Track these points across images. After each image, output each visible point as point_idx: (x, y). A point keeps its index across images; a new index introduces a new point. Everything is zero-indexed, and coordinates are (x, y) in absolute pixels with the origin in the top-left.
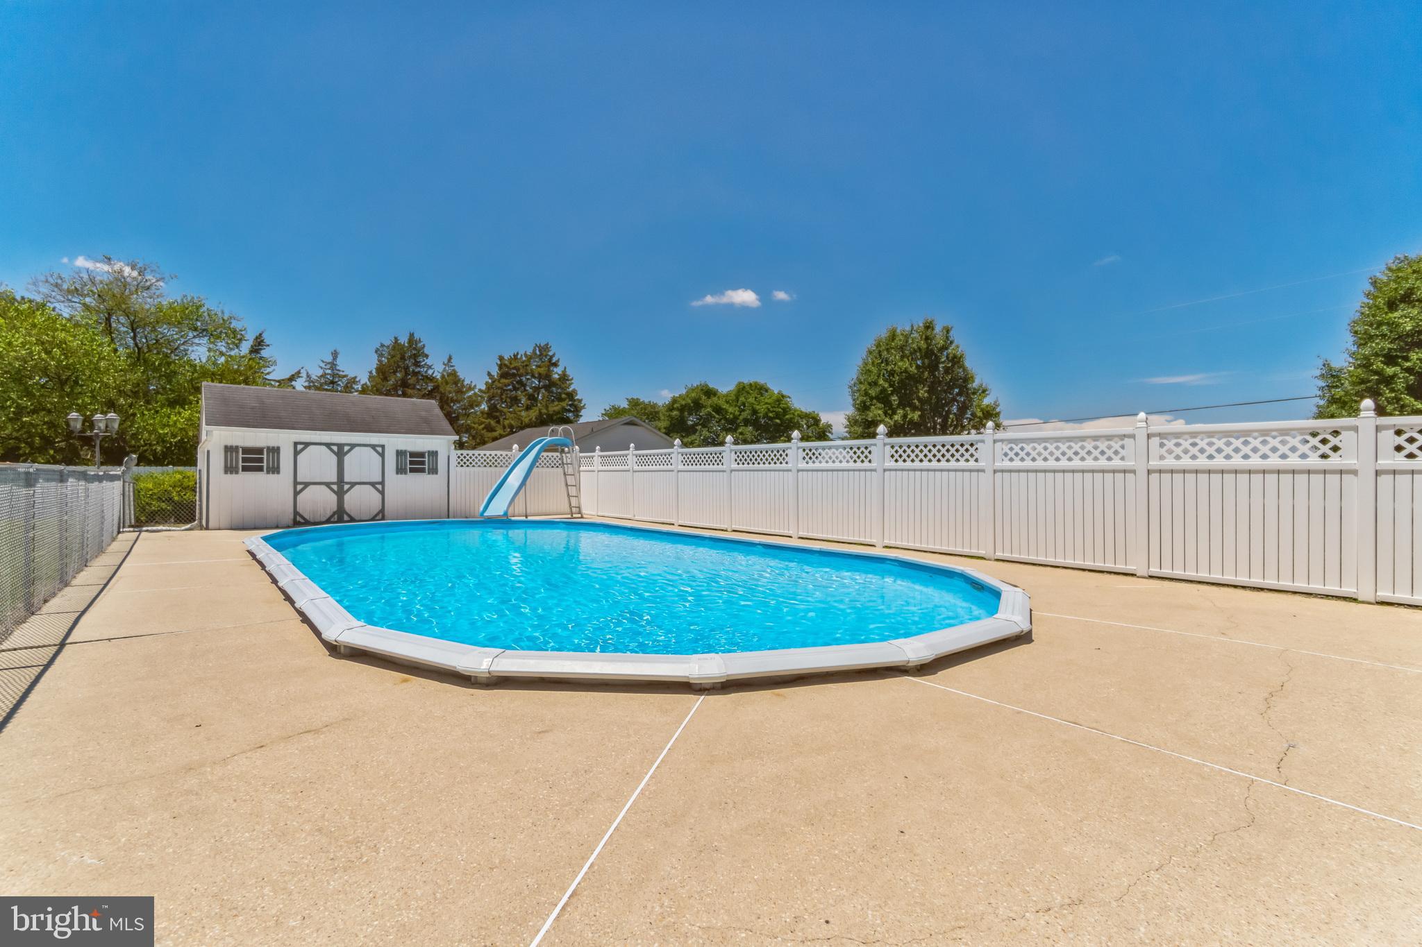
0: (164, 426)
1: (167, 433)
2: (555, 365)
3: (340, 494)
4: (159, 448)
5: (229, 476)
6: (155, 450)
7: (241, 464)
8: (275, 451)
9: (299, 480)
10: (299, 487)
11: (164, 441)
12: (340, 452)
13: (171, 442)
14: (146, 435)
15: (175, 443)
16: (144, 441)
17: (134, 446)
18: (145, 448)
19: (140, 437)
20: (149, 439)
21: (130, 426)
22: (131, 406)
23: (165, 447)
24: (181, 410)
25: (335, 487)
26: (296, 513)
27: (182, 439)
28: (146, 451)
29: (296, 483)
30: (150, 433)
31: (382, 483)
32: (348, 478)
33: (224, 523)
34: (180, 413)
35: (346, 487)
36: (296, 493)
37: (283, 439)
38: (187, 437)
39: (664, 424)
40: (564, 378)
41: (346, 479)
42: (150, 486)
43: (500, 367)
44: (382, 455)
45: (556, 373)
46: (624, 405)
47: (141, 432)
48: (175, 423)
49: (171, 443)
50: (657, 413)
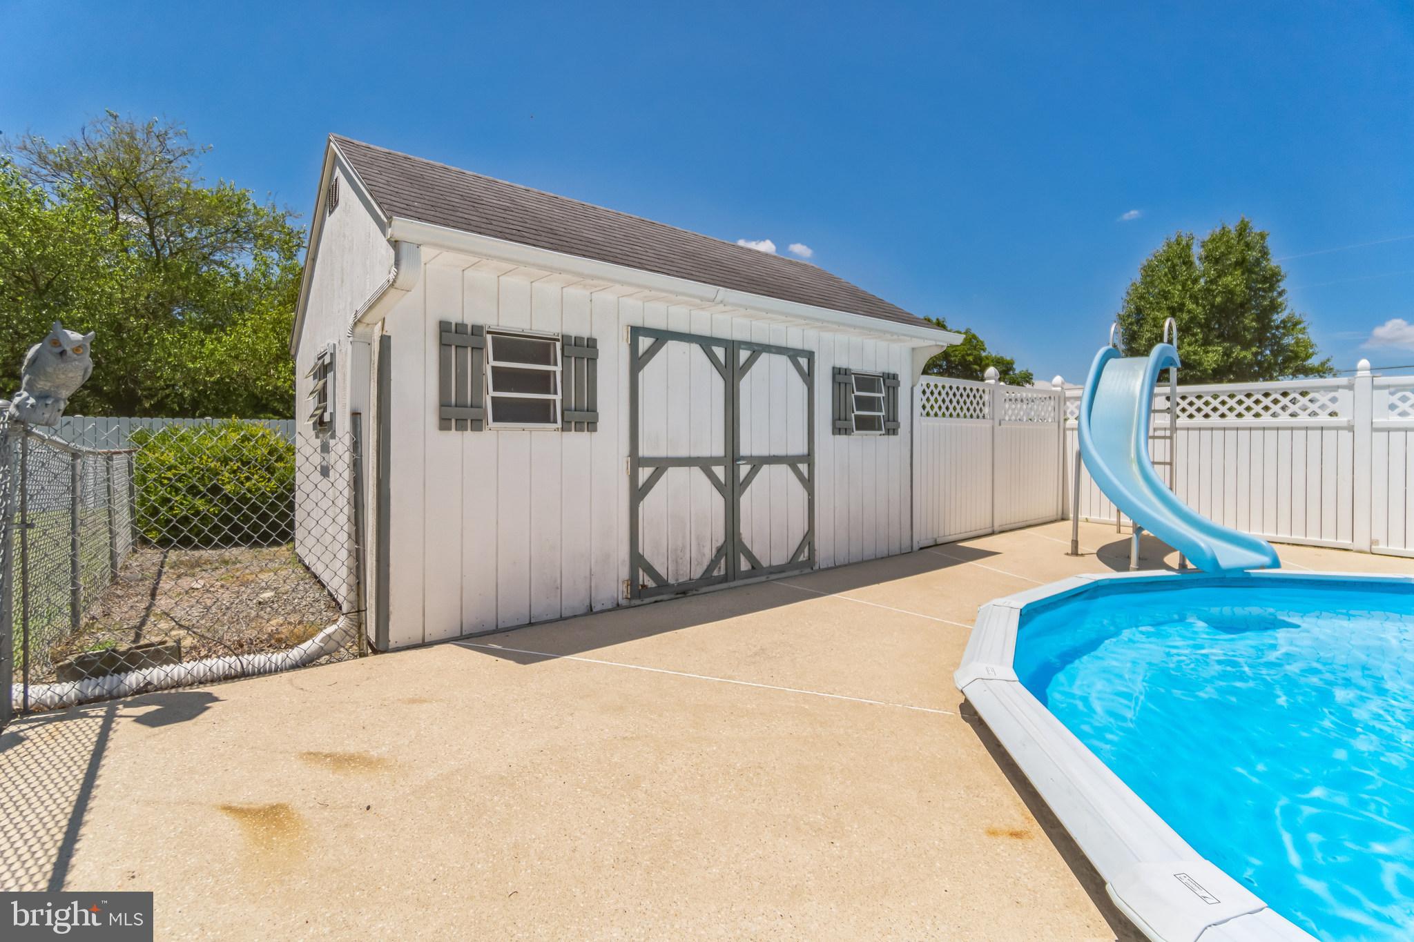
0: (194, 360)
1: (200, 368)
3: (732, 490)
4: (187, 393)
5: (453, 436)
6: (182, 394)
7: (489, 395)
8: (583, 352)
9: (644, 451)
10: (644, 474)
11: (194, 381)
12: (731, 366)
13: (205, 381)
14: (167, 371)
15: (214, 383)
16: (165, 381)
17: (150, 389)
18: (167, 391)
19: (159, 374)
20: (173, 378)
21: (145, 360)
22: (147, 328)
23: (197, 391)
24: (222, 334)
25: (719, 471)
26: (637, 560)
27: (222, 379)
28: (167, 396)
29: (636, 461)
30: (174, 369)
31: (809, 458)
32: (746, 447)
33: (440, 621)
34: (219, 340)
35: (744, 470)
36: (638, 493)
38: (229, 377)
41: (744, 450)
42: (171, 458)
44: (808, 377)
47: (160, 367)
48: (212, 353)
49: (205, 383)
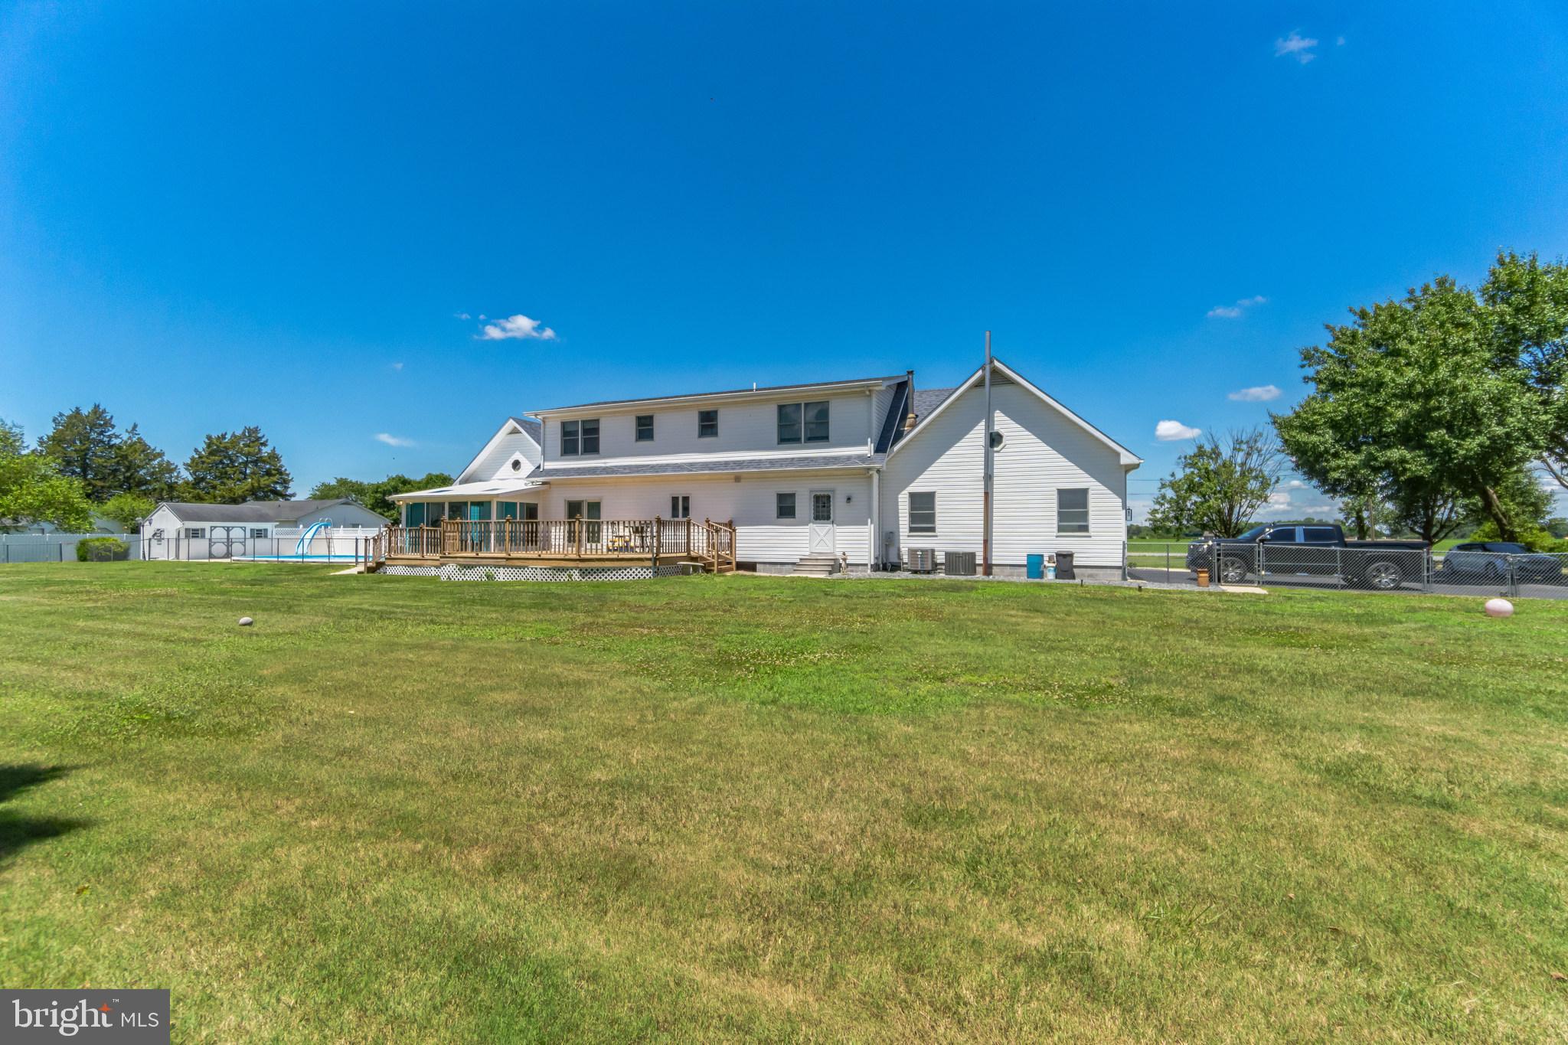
2: (264, 444)
8: (203, 530)
12: (228, 530)
31: (245, 541)
32: (231, 539)
36: (210, 546)
37: (207, 525)
39: (369, 500)
40: (274, 457)
43: (209, 446)
44: (244, 532)
45: (266, 451)
46: (333, 482)
50: (363, 490)
